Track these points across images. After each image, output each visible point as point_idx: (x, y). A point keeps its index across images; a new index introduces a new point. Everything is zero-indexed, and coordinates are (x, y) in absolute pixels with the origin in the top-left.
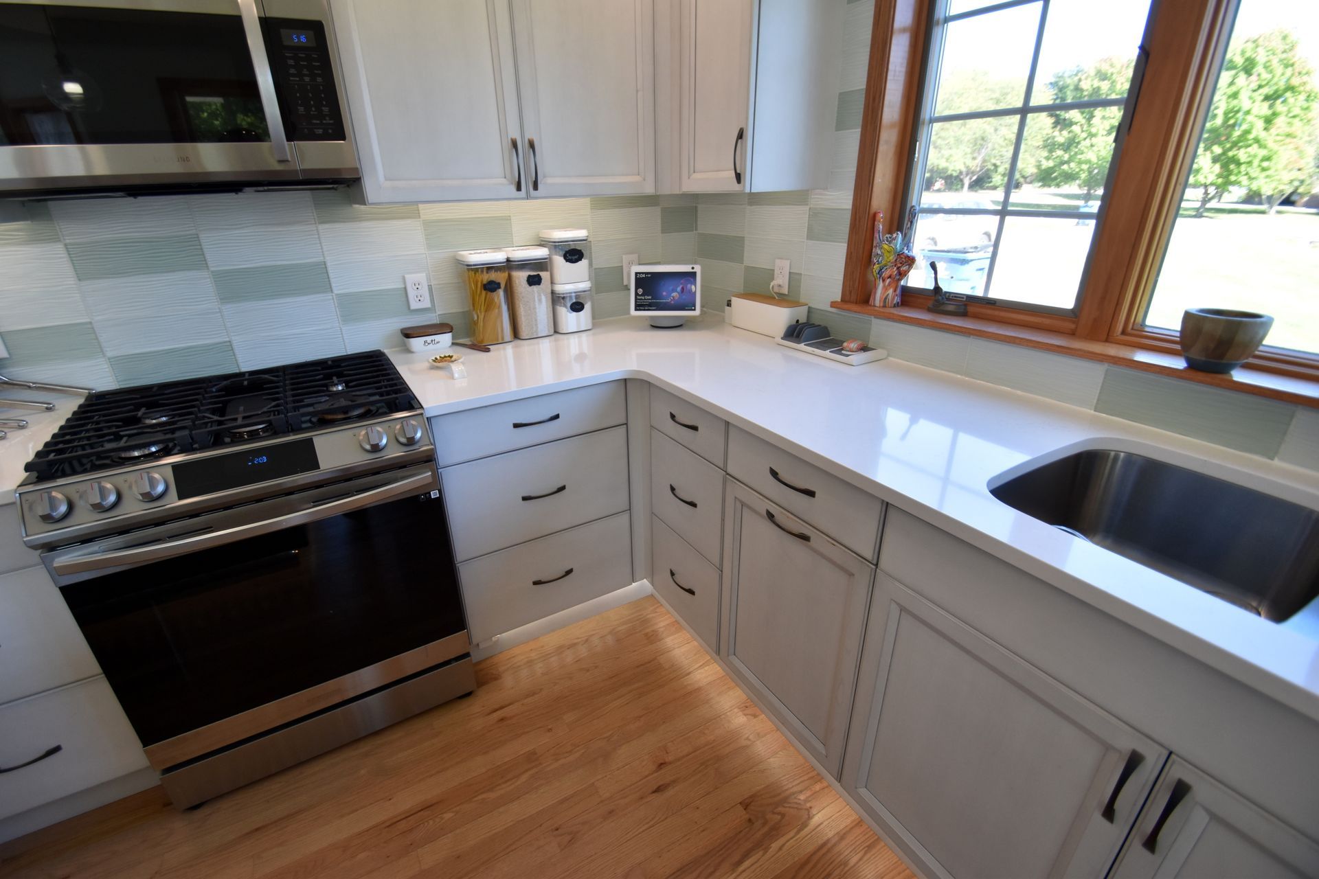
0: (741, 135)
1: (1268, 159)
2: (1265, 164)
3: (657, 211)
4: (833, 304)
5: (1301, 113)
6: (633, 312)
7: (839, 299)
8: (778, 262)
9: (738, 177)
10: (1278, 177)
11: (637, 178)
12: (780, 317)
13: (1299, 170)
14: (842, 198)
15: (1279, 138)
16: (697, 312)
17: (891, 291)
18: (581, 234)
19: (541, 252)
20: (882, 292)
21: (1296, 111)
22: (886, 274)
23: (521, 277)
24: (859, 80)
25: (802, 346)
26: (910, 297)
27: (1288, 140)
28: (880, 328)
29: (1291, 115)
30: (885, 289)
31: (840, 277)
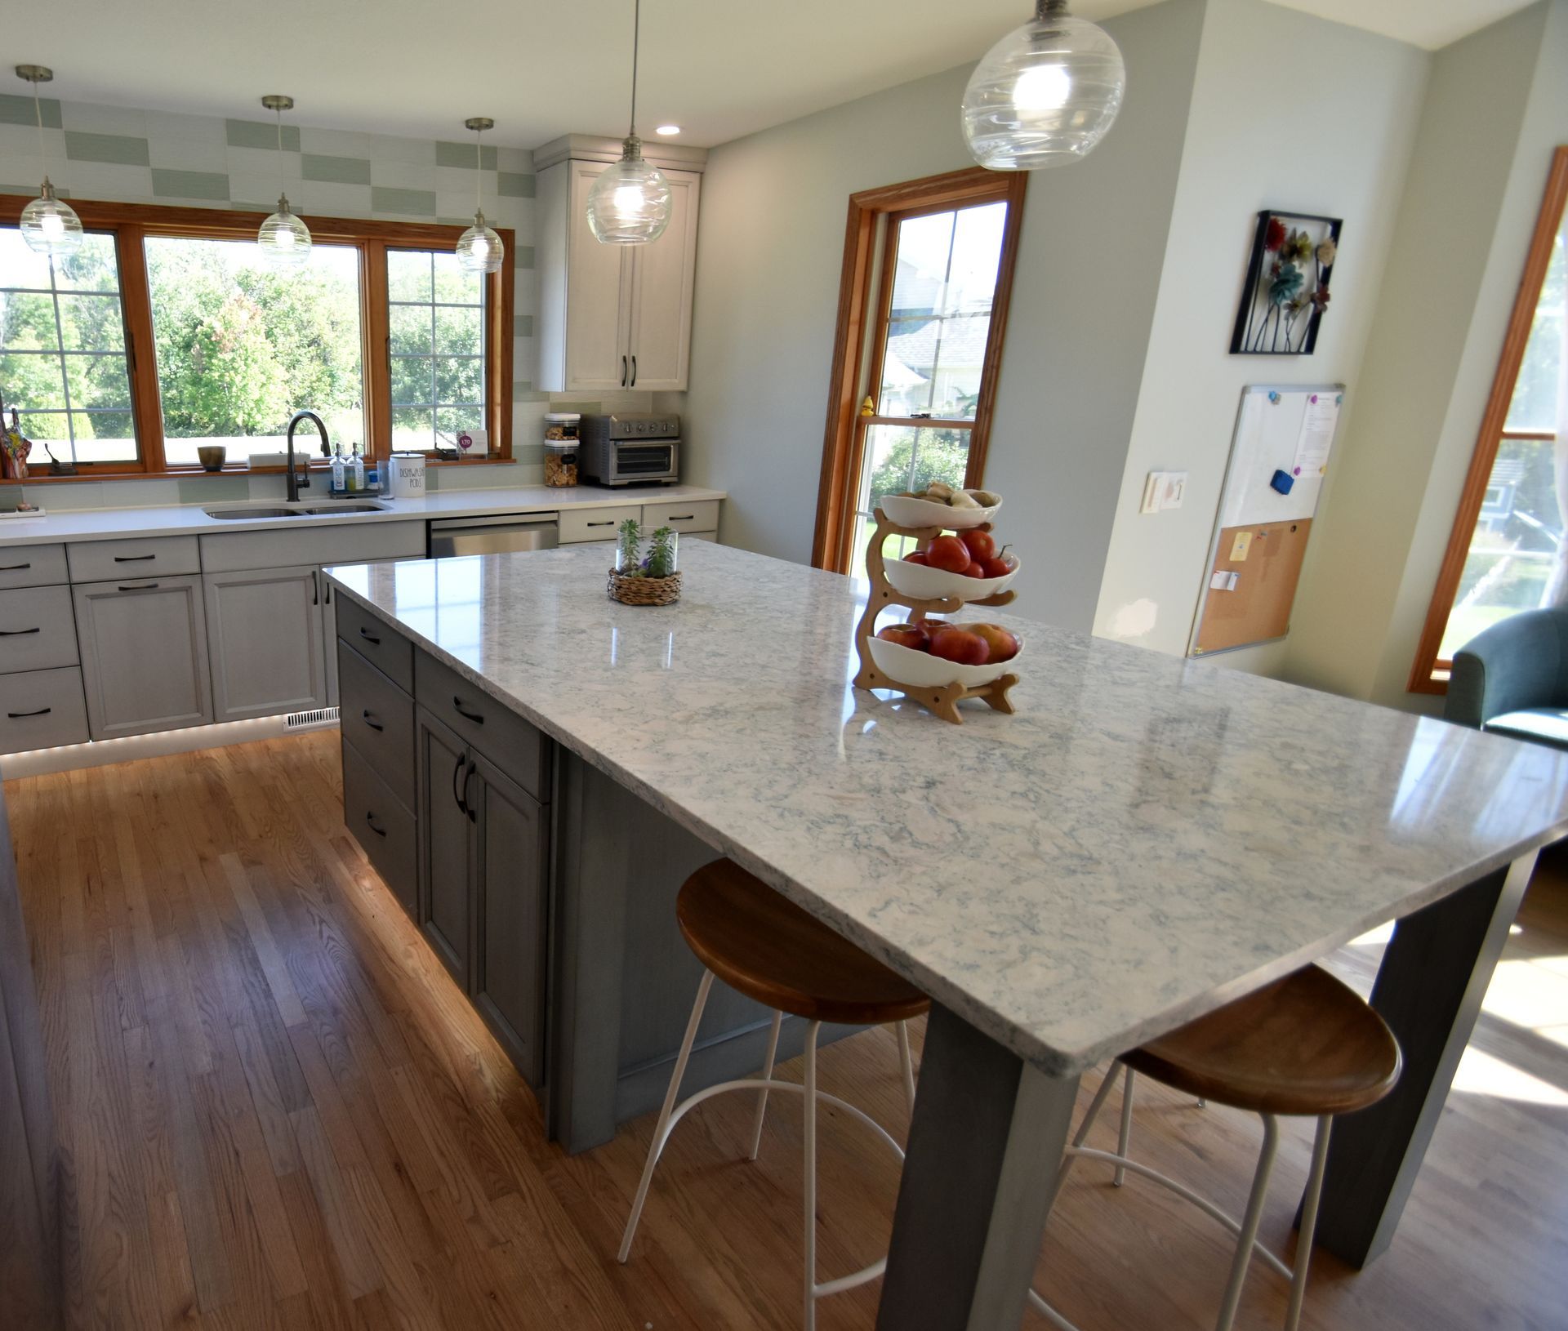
17: (24, 467)
20: (18, 469)
22: (19, 454)
26: (35, 469)
28: (29, 493)
30: (20, 465)
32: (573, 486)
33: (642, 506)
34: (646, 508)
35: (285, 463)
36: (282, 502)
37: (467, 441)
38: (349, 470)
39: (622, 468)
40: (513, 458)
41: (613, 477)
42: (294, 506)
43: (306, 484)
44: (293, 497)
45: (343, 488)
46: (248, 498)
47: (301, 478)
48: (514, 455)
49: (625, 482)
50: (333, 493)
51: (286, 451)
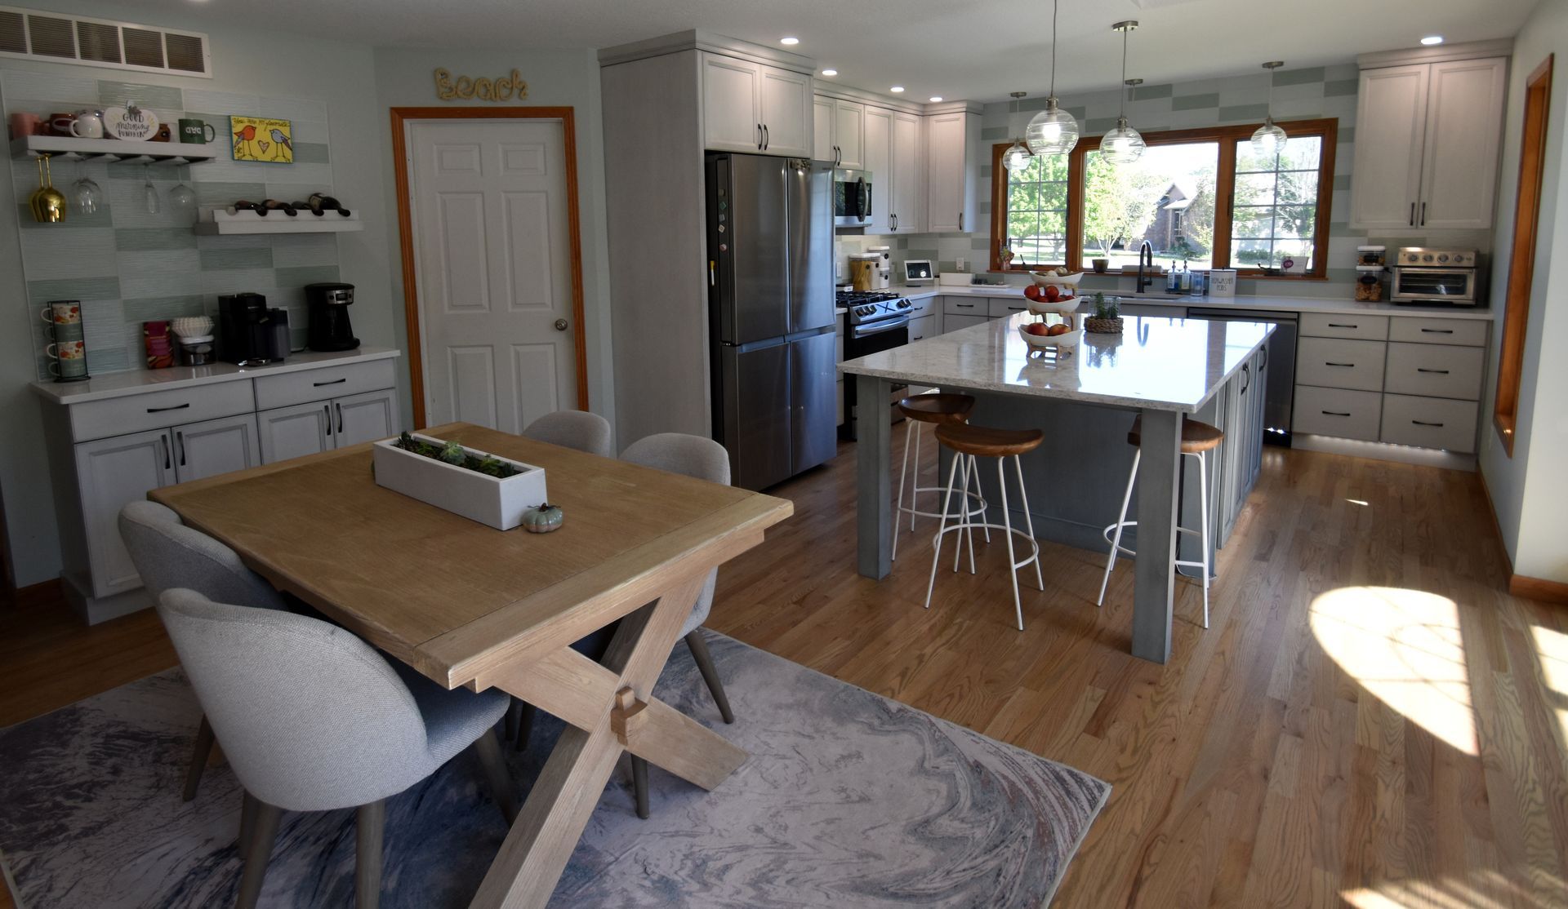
0: (961, 215)
1: (1095, 210)
2: (1093, 214)
3: (896, 240)
4: (988, 271)
5: (1108, 174)
6: (908, 279)
7: (989, 269)
8: (958, 259)
9: (961, 229)
10: (1105, 225)
11: (913, 228)
12: (969, 277)
13: (1119, 219)
14: (987, 235)
15: (1097, 194)
16: (932, 279)
17: (1007, 266)
18: (888, 248)
19: (878, 254)
20: (1005, 266)
21: (1104, 172)
22: (1007, 259)
23: (874, 263)
24: (988, 198)
25: (983, 285)
26: (1014, 267)
27: (1106, 195)
28: (1007, 277)
29: (1101, 175)
31: (989, 262)
32: (1372, 301)
33: (1390, 317)
34: (1393, 321)
35: (1138, 271)
36: (1134, 292)
37: (1290, 264)
38: (1179, 277)
39: (1403, 289)
40: (1327, 277)
41: (1397, 295)
42: (1141, 295)
43: (1149, 283)
44: (1140, 290)
45: (1173, 287)
46: (1117, 289)
47: (1147, 280)
48: (1328, 274)
49: (1410, 300)
50: (1169, 291)
51: (1139, 264)
